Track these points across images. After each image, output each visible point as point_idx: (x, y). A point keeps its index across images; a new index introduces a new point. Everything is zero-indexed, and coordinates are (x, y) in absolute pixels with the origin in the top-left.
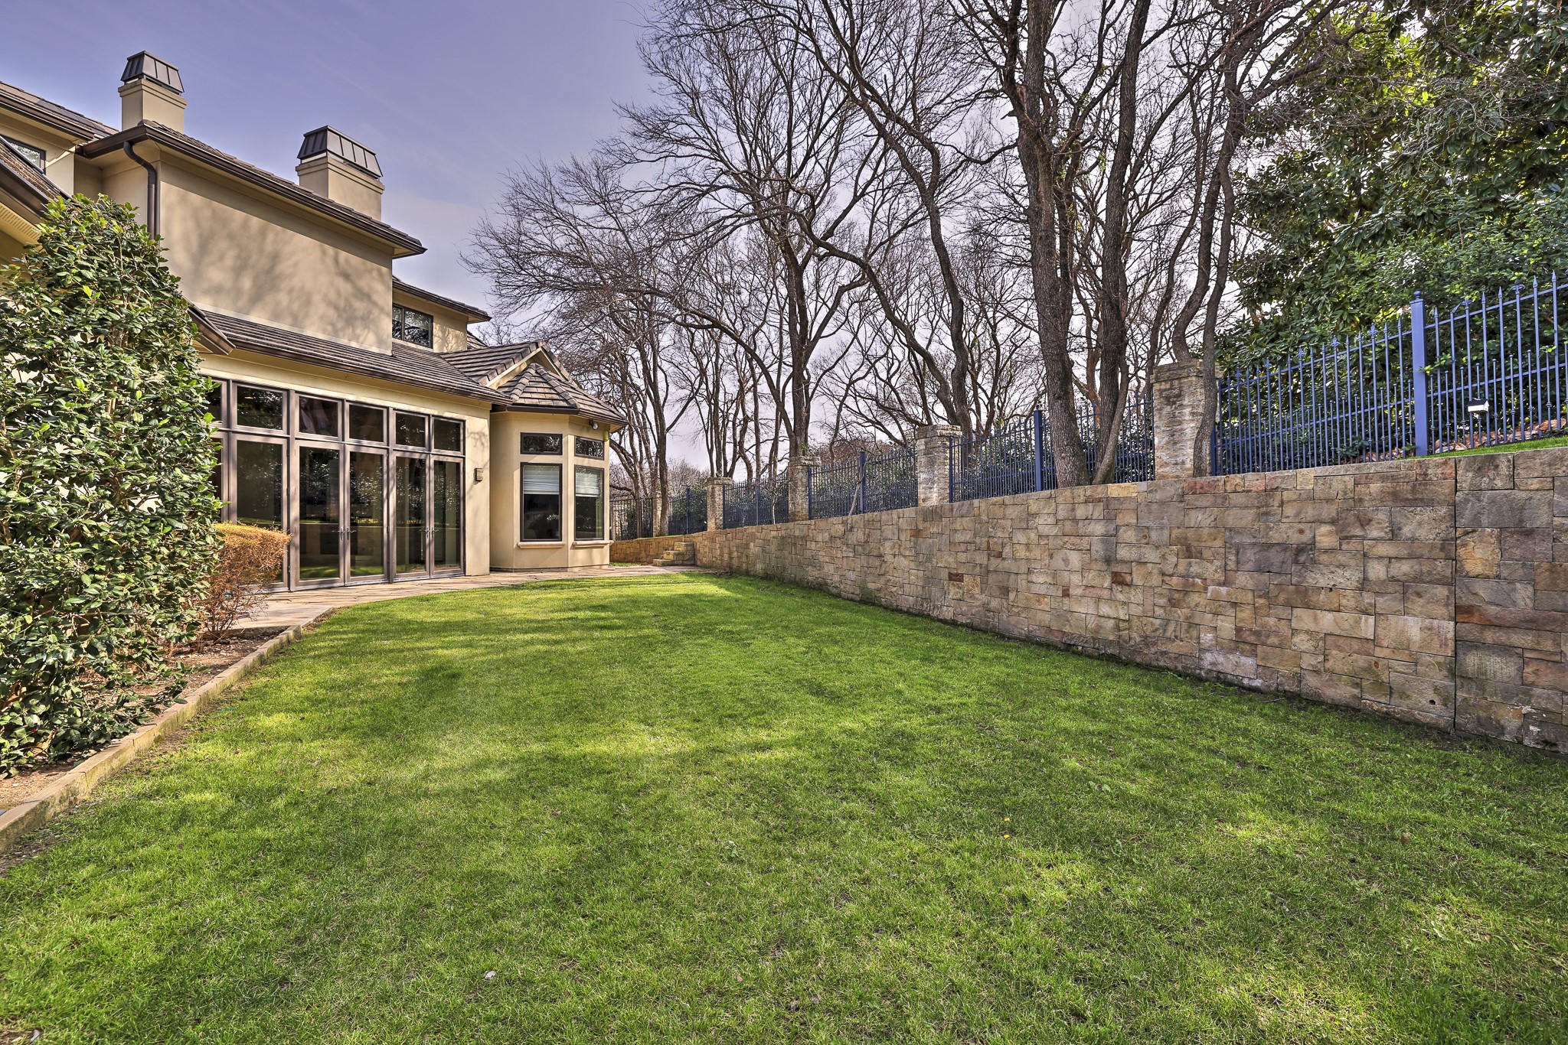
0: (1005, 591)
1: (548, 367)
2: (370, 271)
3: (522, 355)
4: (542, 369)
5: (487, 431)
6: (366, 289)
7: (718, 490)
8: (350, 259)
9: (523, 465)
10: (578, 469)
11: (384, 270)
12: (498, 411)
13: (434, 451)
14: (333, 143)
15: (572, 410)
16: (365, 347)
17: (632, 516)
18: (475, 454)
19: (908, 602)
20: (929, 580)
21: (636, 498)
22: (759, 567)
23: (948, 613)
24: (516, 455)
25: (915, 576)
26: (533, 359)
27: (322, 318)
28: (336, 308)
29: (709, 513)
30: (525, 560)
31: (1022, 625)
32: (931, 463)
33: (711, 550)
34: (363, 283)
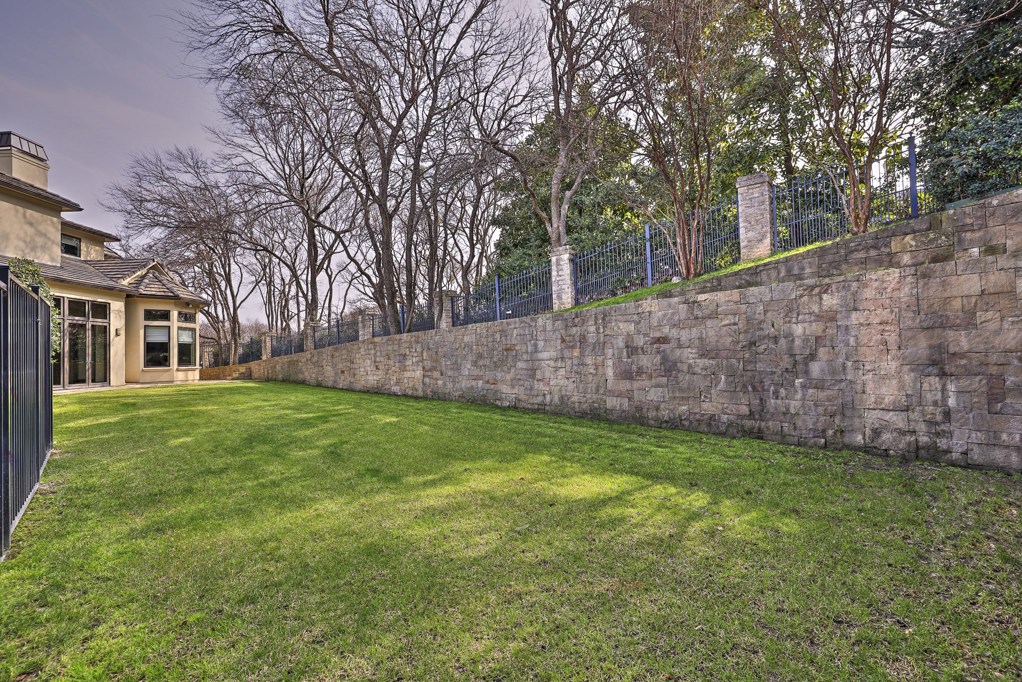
0: (354, 375)
1: (161, 273)
2: (46, 221)
3: (144, 266)
4: (157, 274)
5: (123, 309)
6: (43, 231)
7: (268, 339)
8: (33, 214)
9: (145, 326)
10: (180, 328)
11: (55, 219)
12: (130, 298)
13: (91, 319)
14: (14, 141)
15: (176, 298)
16: (43, 262)
17: (216, 355)
18: (116, 321)
19: (330, 384)
20: (336, 374)
21: (219, 344)
22: (280, 376)
23: (341, 386)
24: (141, 321)
25: (332, 373)
26: (151, 268)
27: (15, 247)
28: (25, 242)
29: (263, 352)
30: (148, 377)
31: (358, 386)
32: (364, 327)
33: (259, 370)
34: (41, 228)
